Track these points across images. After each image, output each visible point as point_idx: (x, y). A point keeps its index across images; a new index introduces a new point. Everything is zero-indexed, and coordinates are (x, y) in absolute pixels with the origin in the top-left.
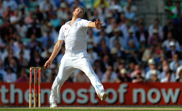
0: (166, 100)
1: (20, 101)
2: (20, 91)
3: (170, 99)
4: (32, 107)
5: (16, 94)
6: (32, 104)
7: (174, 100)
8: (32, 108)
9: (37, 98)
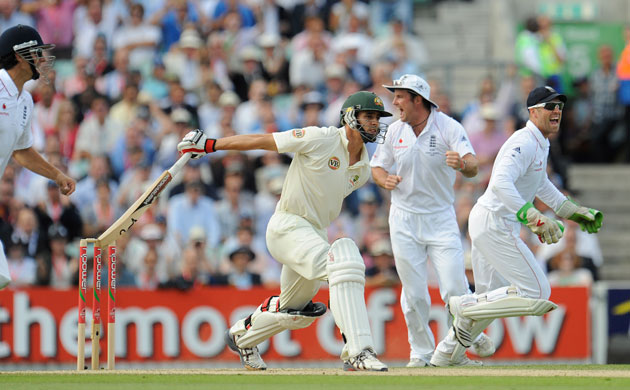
0: (521, 343)
1: (47, 347)
2: (44, 317)
3: (533, 344)
4: (86, 368)
5: (34, 328)
6: (88, 360)
7: (546, 343)
8: (85, 372)
9: (100, 340)
